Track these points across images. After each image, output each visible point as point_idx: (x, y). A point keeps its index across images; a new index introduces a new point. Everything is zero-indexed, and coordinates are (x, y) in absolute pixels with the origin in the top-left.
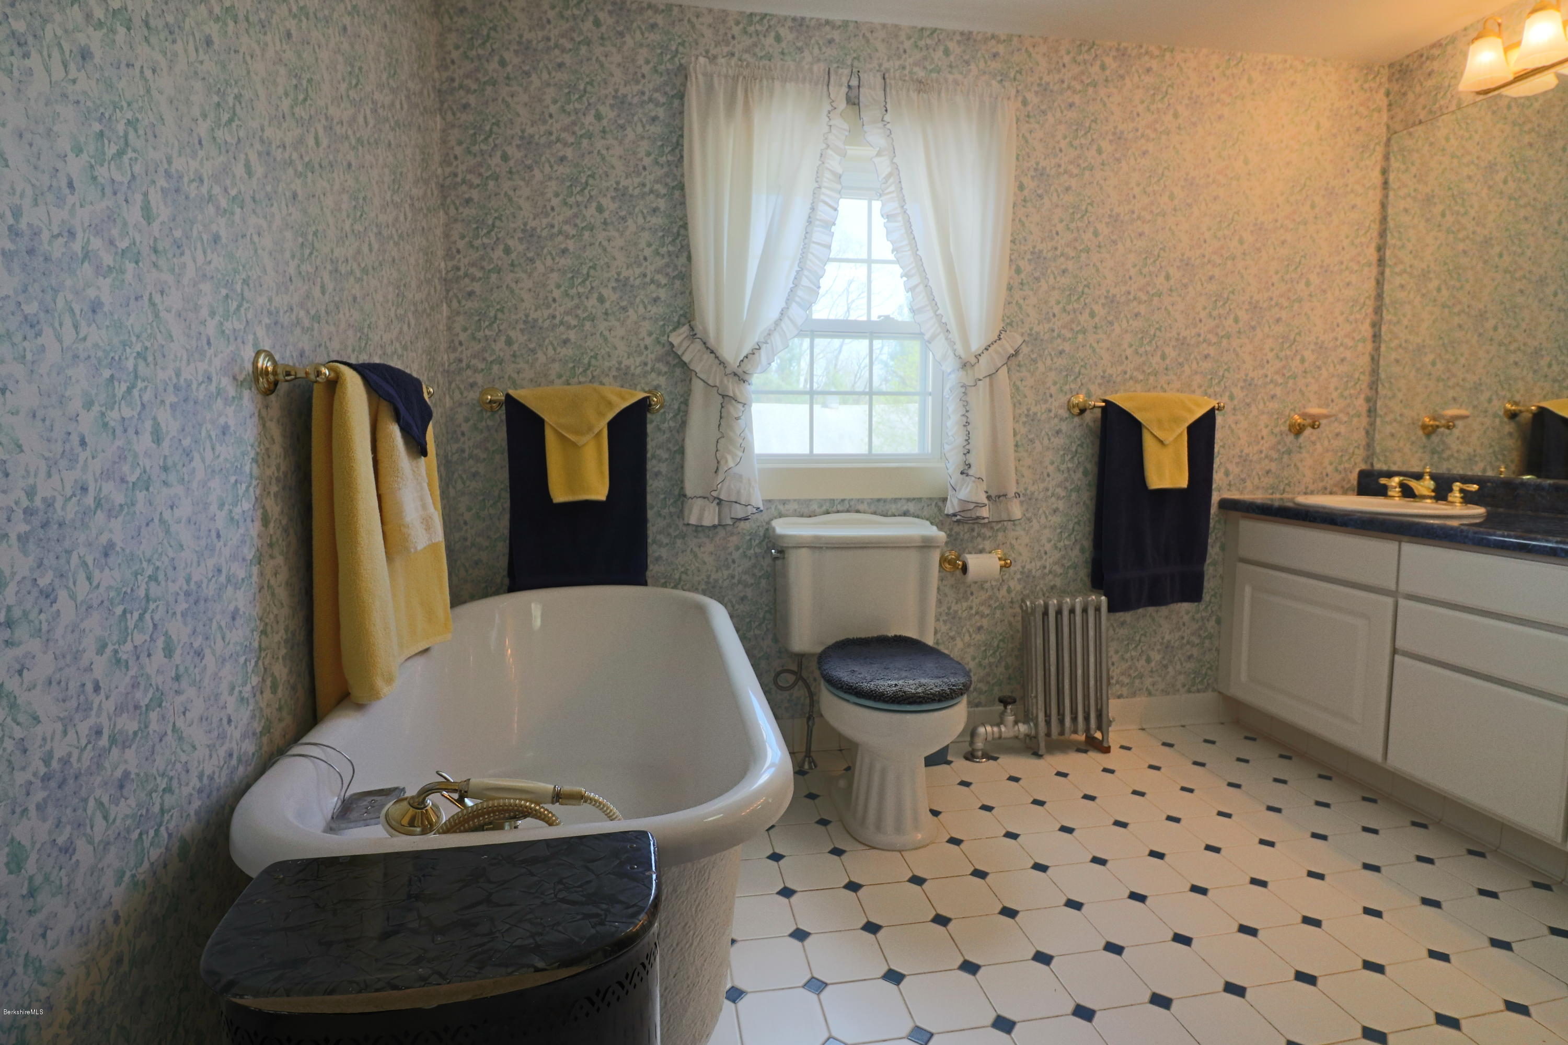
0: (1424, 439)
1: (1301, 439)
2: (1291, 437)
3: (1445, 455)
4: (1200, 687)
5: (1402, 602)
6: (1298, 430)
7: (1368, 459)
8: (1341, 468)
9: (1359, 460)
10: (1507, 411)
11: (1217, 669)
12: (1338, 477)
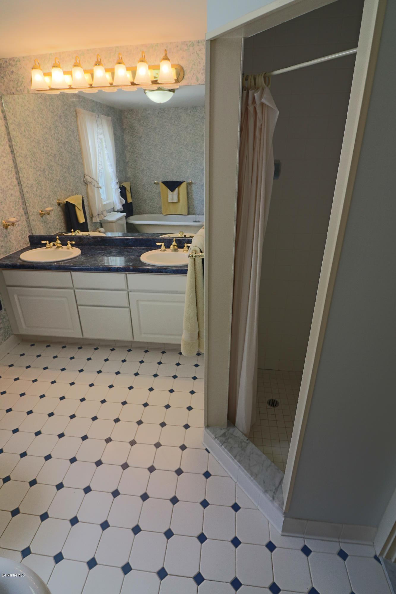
0: (41, 219)
1: (8, 230)
2: (5, 230)
3: (48, 222)
4: (7, 336)
5: (76, 290)
6: (6, 227)
7: (30, 230)
8: (23, 237)
9: (27, 232)
10: (57, 203)
11: (11, 327)
12: (23, 240)
